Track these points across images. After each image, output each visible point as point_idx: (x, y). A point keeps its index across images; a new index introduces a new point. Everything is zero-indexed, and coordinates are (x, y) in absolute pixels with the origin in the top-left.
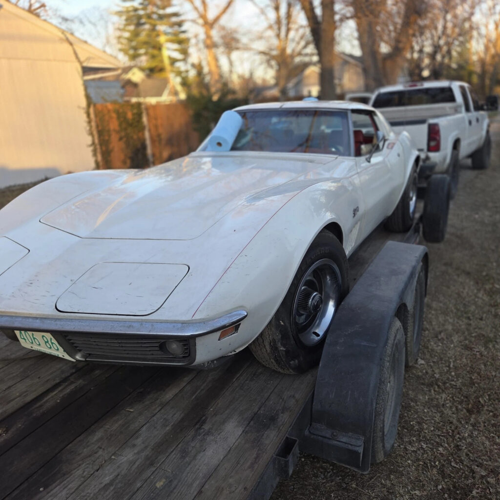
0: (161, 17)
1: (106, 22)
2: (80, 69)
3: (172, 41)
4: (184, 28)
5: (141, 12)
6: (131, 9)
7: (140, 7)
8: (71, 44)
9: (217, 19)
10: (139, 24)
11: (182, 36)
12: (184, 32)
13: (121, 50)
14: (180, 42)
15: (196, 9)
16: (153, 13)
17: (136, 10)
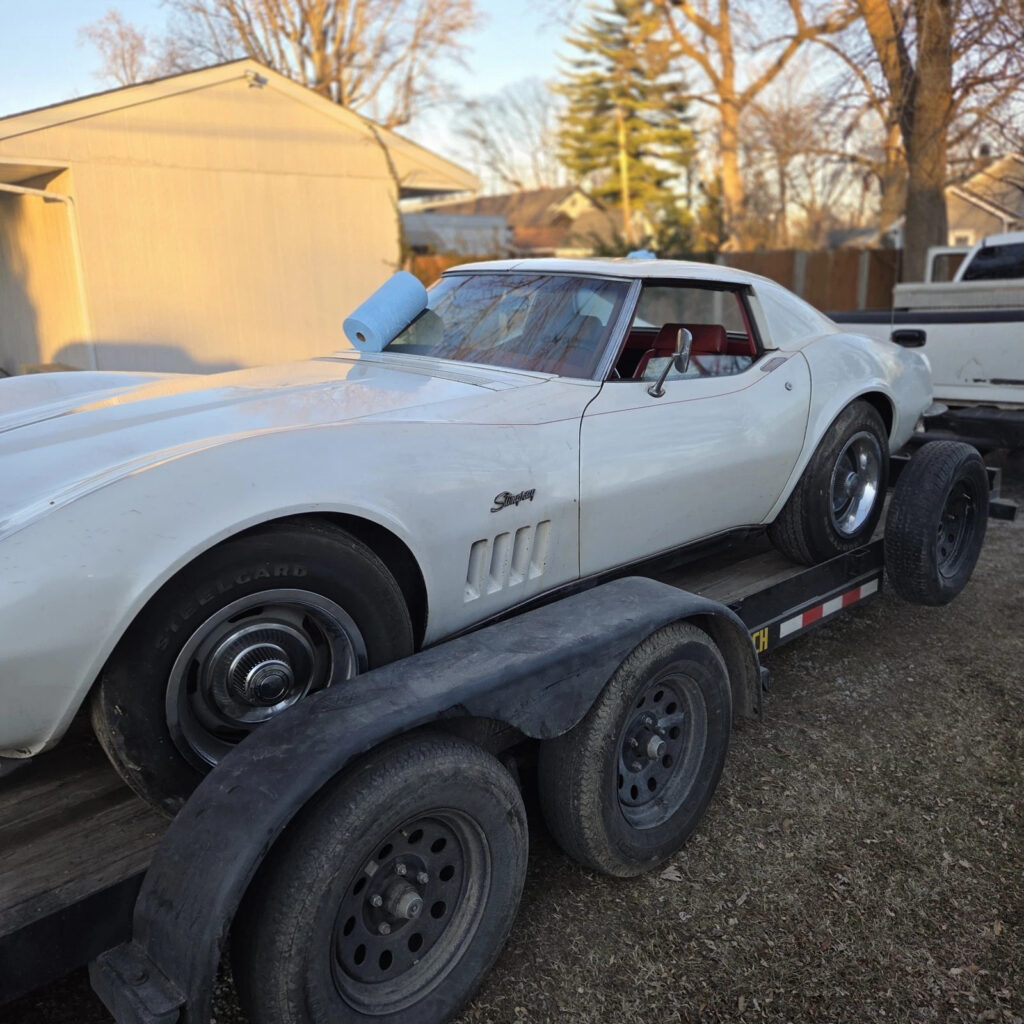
0: (644, 93)
1: (546, 106)
2: (395, 192)
3: (661, 140)
4: (690, 112)
5: (608, 86)
6: (589, 80)
7: (608, 75)
8: (384, 146)
9: (753, 91)
10: (603, 108)
11: (684, 128)
12: (686, 120)
13: (563, 159)
14: (677, 140)
15: (711, 73)
16: (633, 85)
17: (599, 81)
